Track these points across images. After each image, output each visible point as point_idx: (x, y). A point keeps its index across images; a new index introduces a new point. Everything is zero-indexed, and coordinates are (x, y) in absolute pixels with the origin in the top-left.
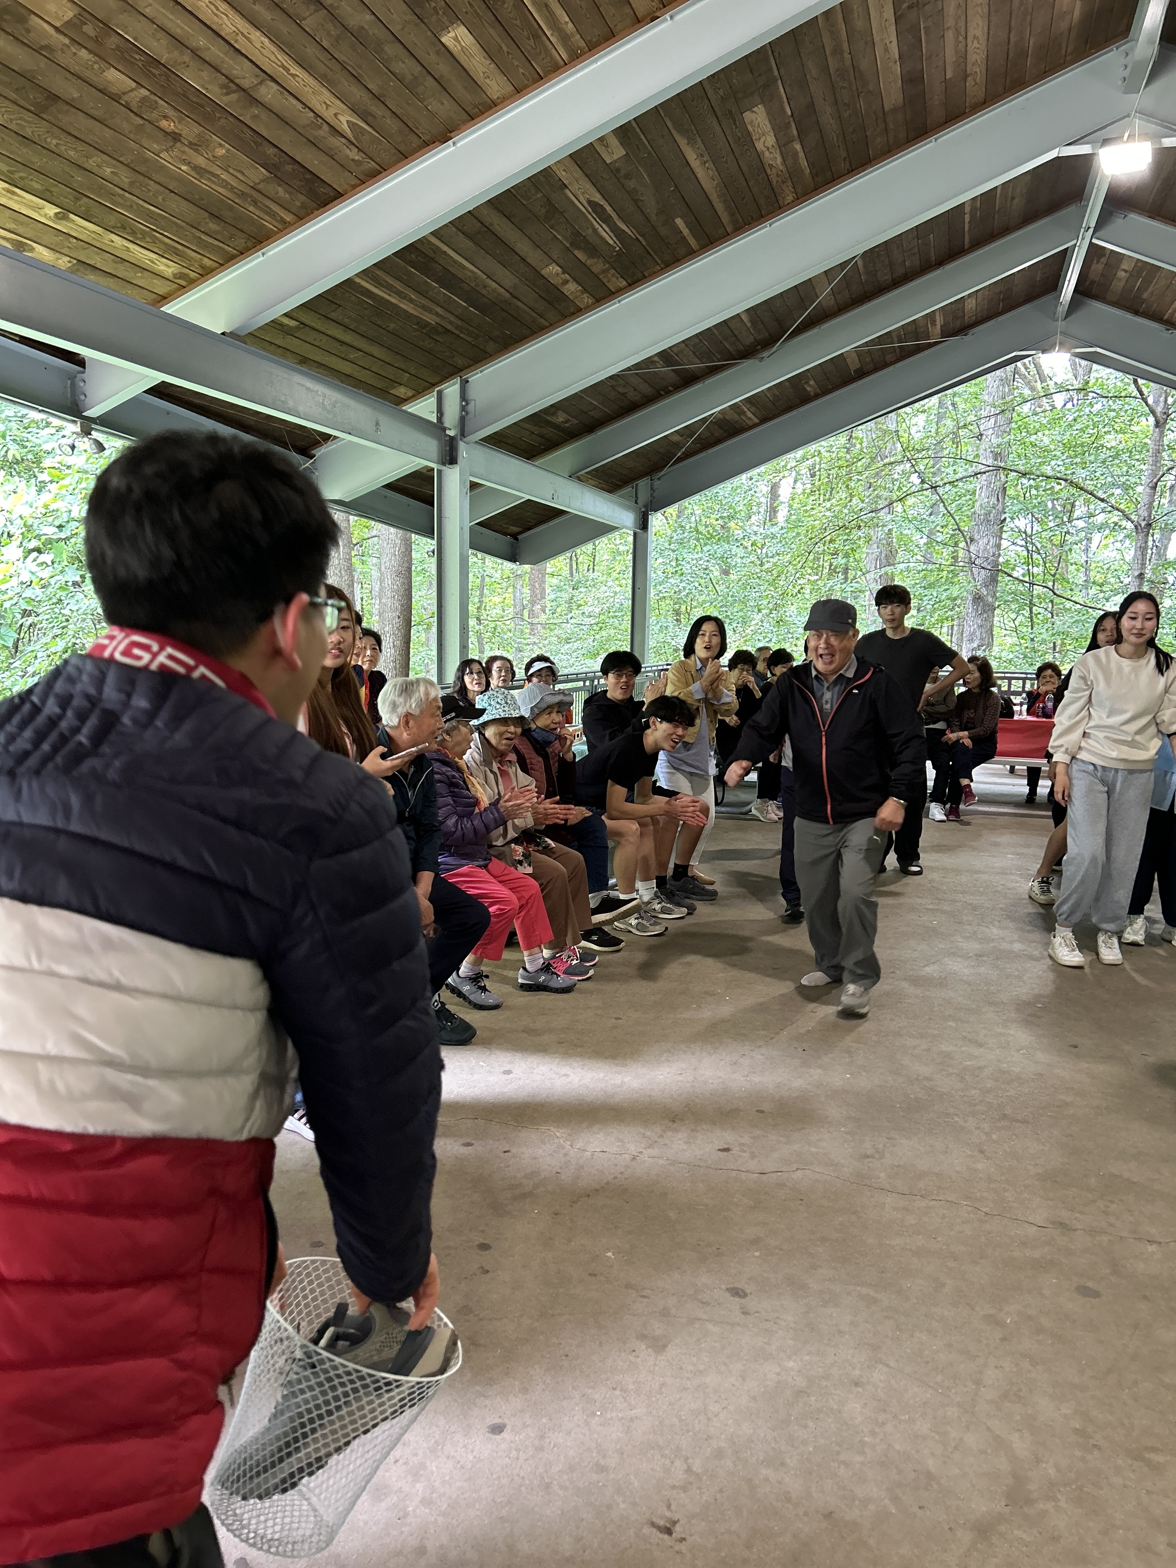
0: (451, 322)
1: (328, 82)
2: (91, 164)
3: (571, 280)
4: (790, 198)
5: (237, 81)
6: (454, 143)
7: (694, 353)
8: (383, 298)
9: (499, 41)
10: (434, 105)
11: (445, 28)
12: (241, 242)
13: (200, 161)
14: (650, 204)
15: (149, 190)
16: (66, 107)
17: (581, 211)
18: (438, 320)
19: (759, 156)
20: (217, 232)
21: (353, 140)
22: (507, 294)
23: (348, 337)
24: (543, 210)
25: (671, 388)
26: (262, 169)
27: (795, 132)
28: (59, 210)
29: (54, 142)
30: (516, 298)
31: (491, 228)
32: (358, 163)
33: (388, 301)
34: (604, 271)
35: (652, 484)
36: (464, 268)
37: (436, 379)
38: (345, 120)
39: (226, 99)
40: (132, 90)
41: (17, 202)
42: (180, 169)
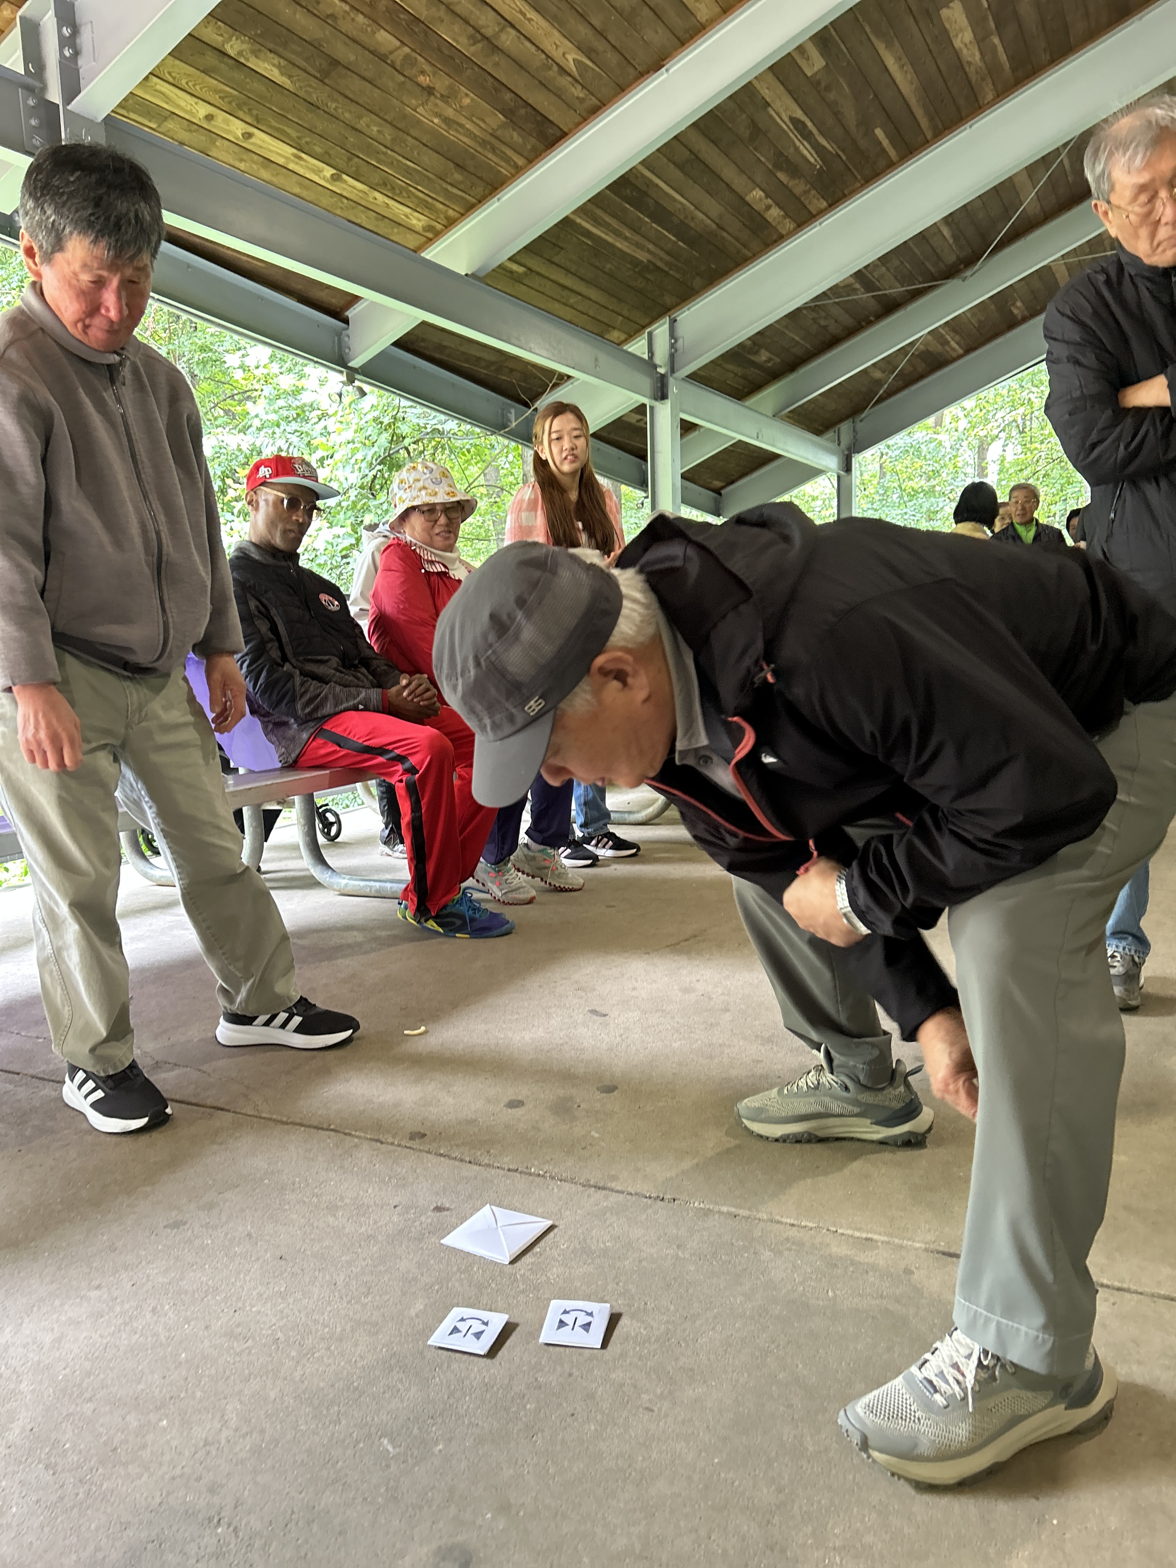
0: (661, 259)
1: (558, 22)
2: (362, 124)
3: (774, 205)
4: (990, 96)
5: (483, 31)
6: (667, 70)
7: (896, 277)
8: (600, 237)
10: (649, 35)
12: (479, 190)
13: (450, 112)
14: (850, 116)
15: (407, 146)
16: (344, 71)
17: (783, 130)
18: (649, 257)
19: (957, 54)
20: (461, 182)
21: (578, 78)
22: (714, 226)
23: (569, 281)
24: (748, 132)
25: (872, 318)
26: (500, 116)
27: (992, 25)
28: (334, 171)
29: (334, 105)
30: (722, 229)
31: (700, 156)
32: (581, 100)
33: (605, 240)
34: (805, 193)
35: (854, 427)
36: (675, 200)
37: (647, 321)
38: (571, 58)
39: (472, 49)
40: (398, 48)
41: (301, 166)
42: (433, 122)
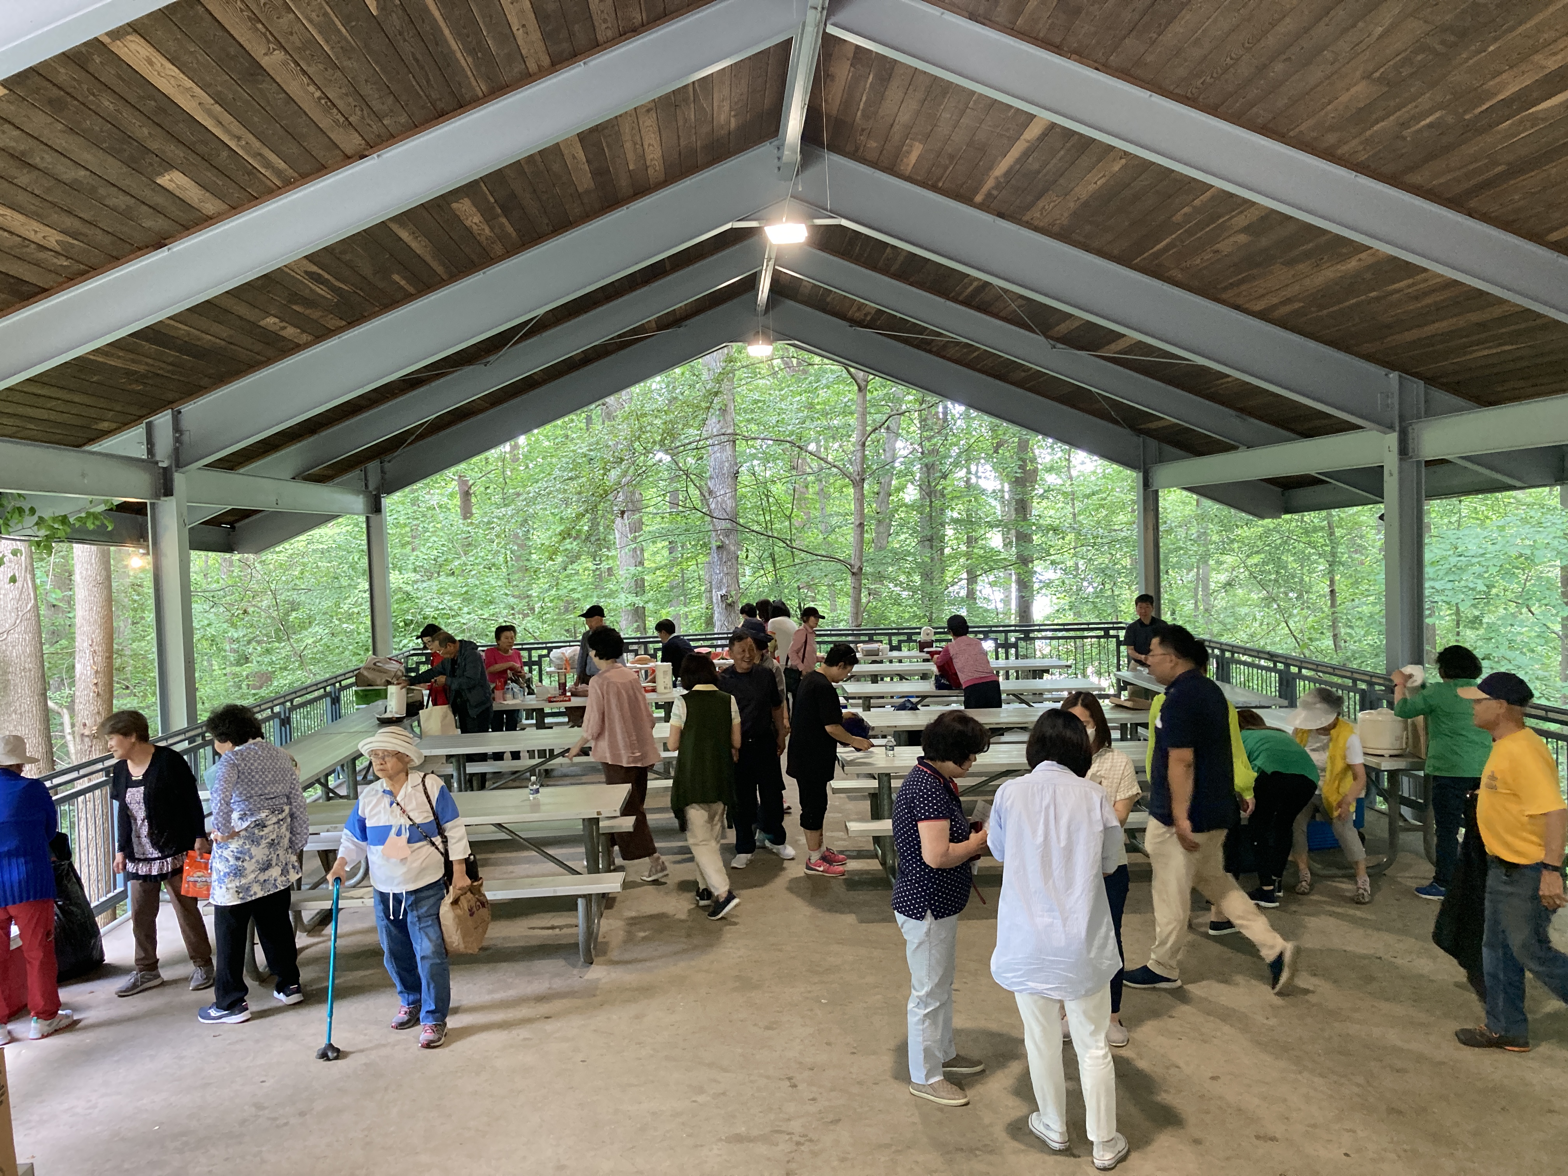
0: (162, 369)
1: (38, 215)
3: (290, 326)
4: (501, 254)
6: (171, 248)
9: (215, 179)
10: (147, 224)
11: (161, 174)
14: (366, 268)
17: (299, 280)
18: (147, 368)
19: (468, 229)
21: (63, 253)
22: (223, 343)
27: (500, 212)
30: (232, 344)
32: (66, 267)
34: (322, 317)
35: (382, 468)
36: (177, 328)
37: (145, 411)
38: (53, 238)
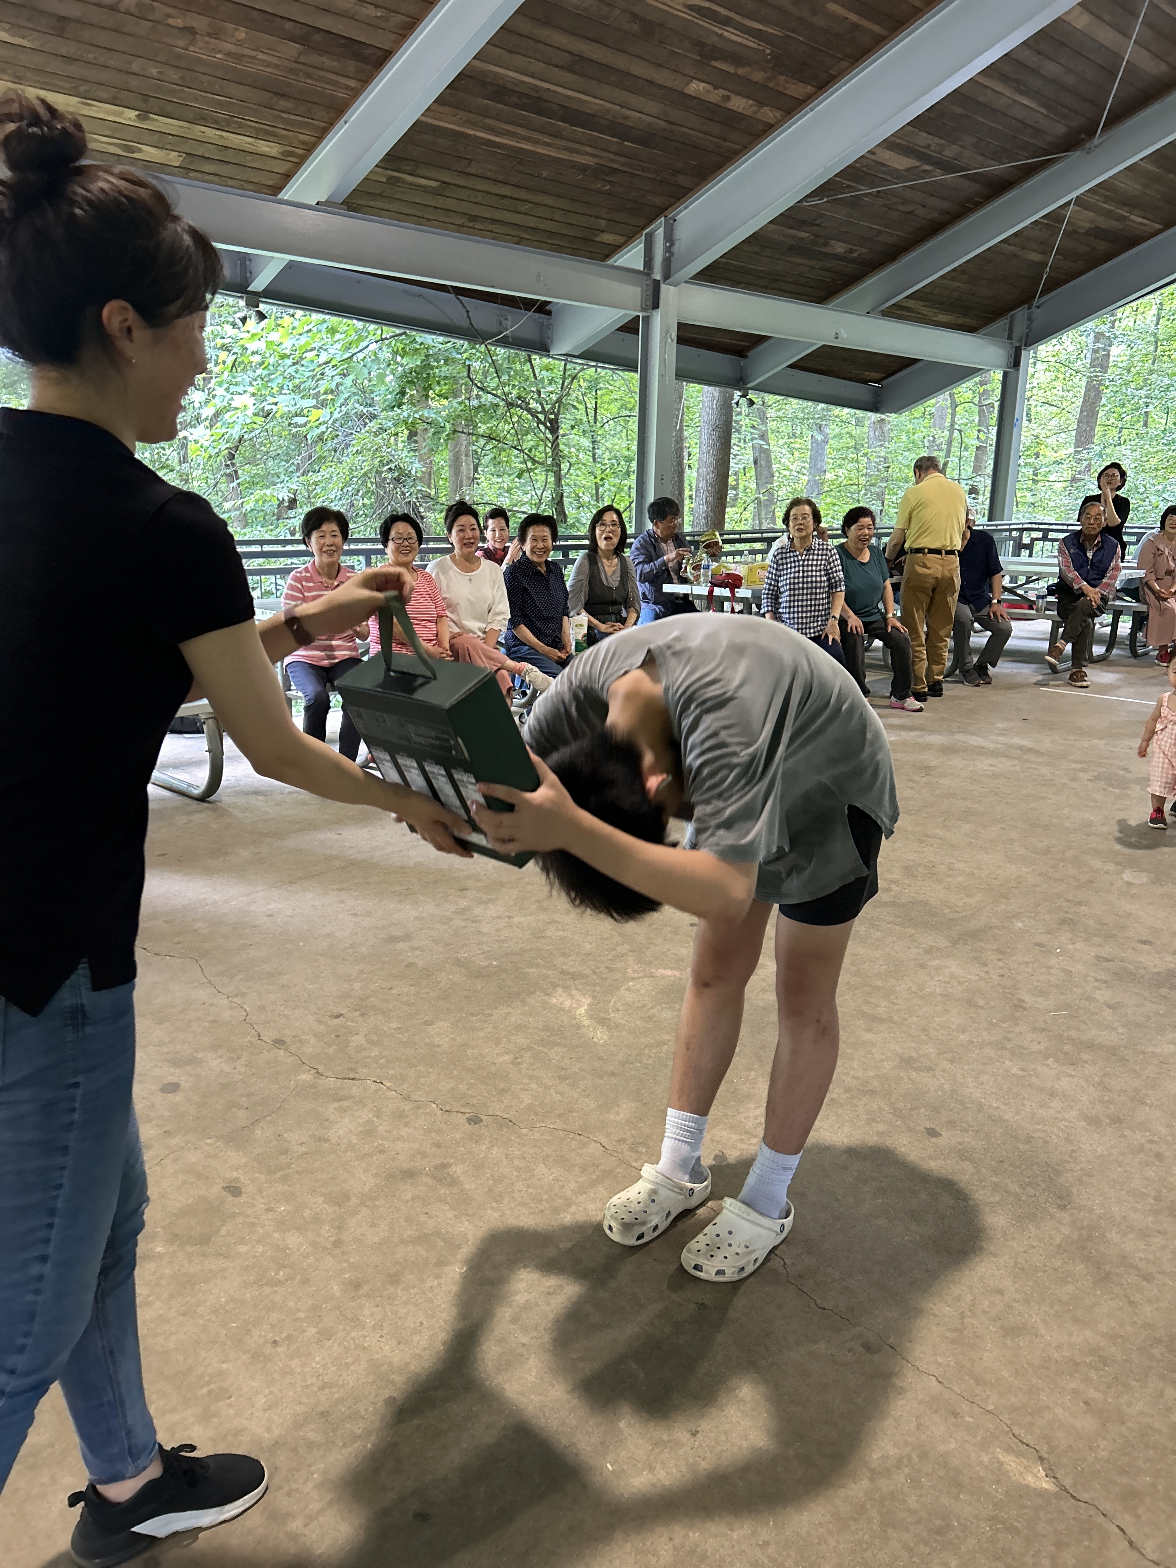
0: (612, 160)
2: (136, 66)
3: (733, 96)
8: (513, 146)
12: (320, 114)
13: (229, 47)
15: (201, 81)
17: (685, 19)
18: (596, 160)
20: (294, 108)
22: (662, 124)
23: (504, 190)
24: (636, 27)
26: (292, 44)
28: (137, 113)
29: (91, 56)
30: (675, 124)
32: (385, 19)
33: (522, 148)
34: (769, 79)
35: (1030, 314)
37: (644, 221)
41: (99, 112)
42: (216, 58)
